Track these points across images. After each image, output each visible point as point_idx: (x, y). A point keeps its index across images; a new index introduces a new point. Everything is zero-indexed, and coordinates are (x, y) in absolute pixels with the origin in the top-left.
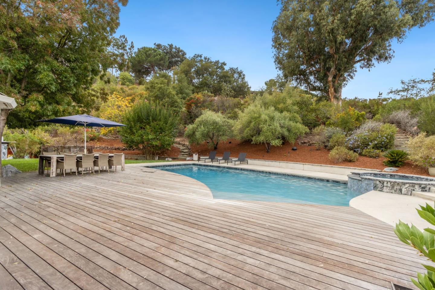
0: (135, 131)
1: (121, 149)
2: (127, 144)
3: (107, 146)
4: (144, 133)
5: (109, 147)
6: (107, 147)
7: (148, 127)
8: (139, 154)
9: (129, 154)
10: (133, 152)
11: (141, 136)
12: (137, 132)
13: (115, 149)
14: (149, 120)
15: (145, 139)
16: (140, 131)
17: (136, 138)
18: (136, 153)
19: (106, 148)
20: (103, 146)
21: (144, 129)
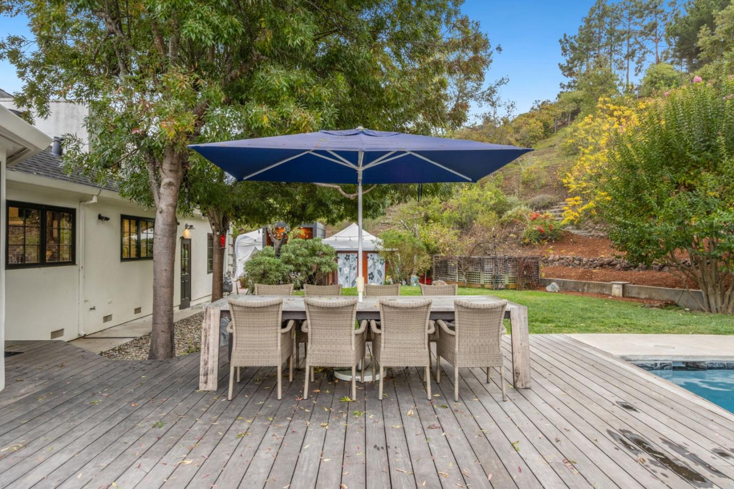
0: (653, 201)
1: (618, 266)
2: (625, 248)
3: (580, 256)
4: (692, 205)
5: (585, 259)
6: (580, 260)
7: (708, 177)
8: (677, 283)
9: (643, 282)
10: (658, 275)
11: (680, 218)
12: (660, 204)
13: (602, 266)
14: (713, 149)
15: (696, 229)
16: (673, 199)
17: (659, 227)
18: (670, 281)
19: (577, 262)
20: (570, 255)
21: (691, 188)
